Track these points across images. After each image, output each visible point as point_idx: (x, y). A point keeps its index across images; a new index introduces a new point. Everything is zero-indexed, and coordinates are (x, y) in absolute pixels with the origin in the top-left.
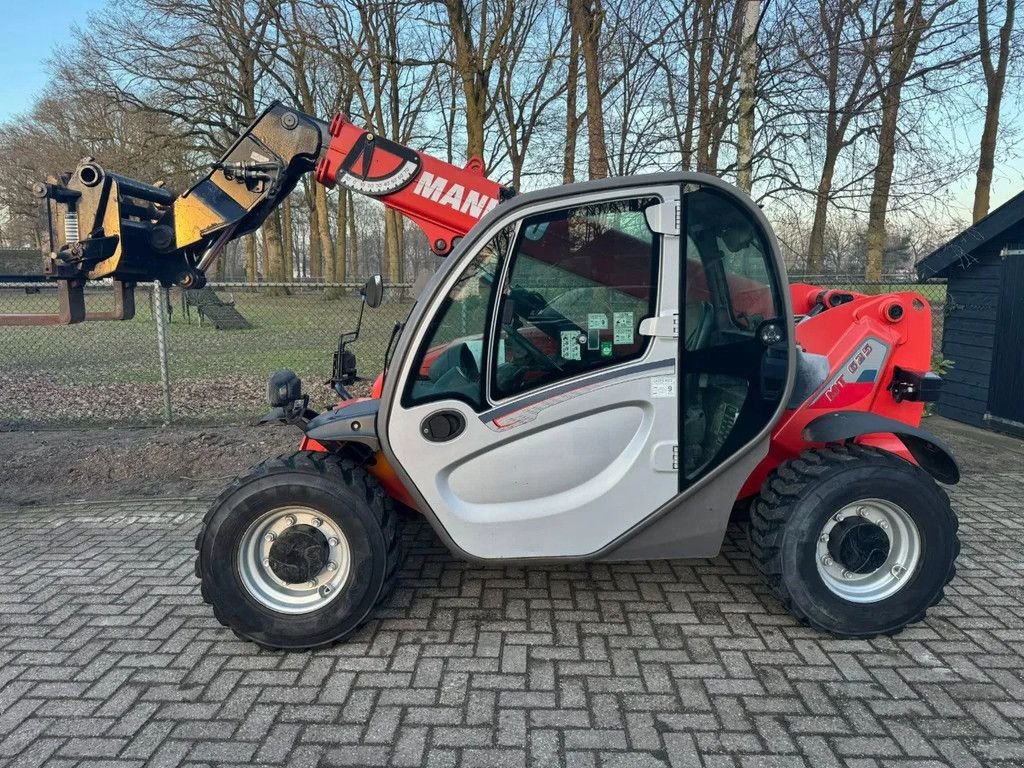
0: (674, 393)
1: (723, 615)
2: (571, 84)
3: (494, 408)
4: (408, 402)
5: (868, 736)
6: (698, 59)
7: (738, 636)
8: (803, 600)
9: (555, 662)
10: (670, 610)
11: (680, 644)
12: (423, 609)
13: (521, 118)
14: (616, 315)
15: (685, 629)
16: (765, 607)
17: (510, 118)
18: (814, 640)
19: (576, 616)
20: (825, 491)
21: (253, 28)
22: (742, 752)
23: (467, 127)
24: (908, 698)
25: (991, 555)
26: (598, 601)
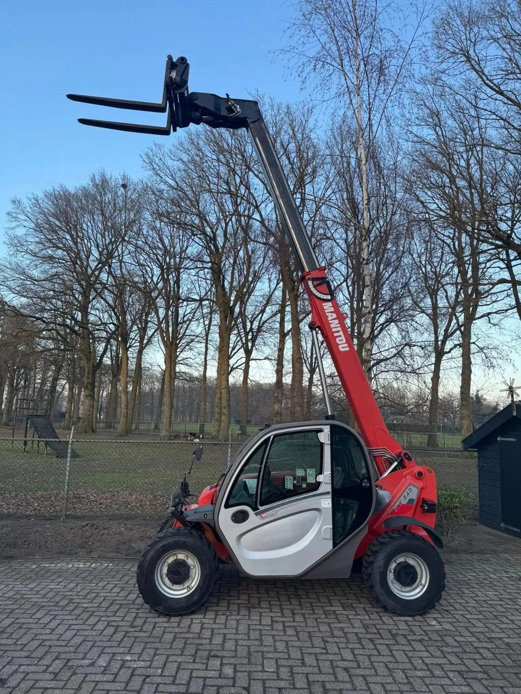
0: (330, 506)
1: (354, 608)
2: (282, 311)
3: (261, 510)
4: (227, 506)
5: (402, 645)
6: (355, 306)
7: (359, 615)
8: (383, 598)
9: (283, 622)
10: (332, 606)
11: (335, 617)
12: (224, 603)
13: (251, 329)
14: (308, 470)
15: (337, 612)
16: (372, 605)
17: (245, 327)
18: (390, 616)
19: (292, 607)
20: (388, 549)
21: (93, 271)
22: (355, 648)
23: (219, 333)
24: (421, 635)
25: (477, 588)
26: (300, 602)
